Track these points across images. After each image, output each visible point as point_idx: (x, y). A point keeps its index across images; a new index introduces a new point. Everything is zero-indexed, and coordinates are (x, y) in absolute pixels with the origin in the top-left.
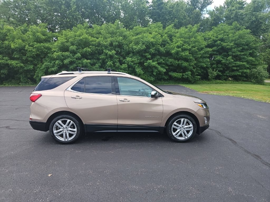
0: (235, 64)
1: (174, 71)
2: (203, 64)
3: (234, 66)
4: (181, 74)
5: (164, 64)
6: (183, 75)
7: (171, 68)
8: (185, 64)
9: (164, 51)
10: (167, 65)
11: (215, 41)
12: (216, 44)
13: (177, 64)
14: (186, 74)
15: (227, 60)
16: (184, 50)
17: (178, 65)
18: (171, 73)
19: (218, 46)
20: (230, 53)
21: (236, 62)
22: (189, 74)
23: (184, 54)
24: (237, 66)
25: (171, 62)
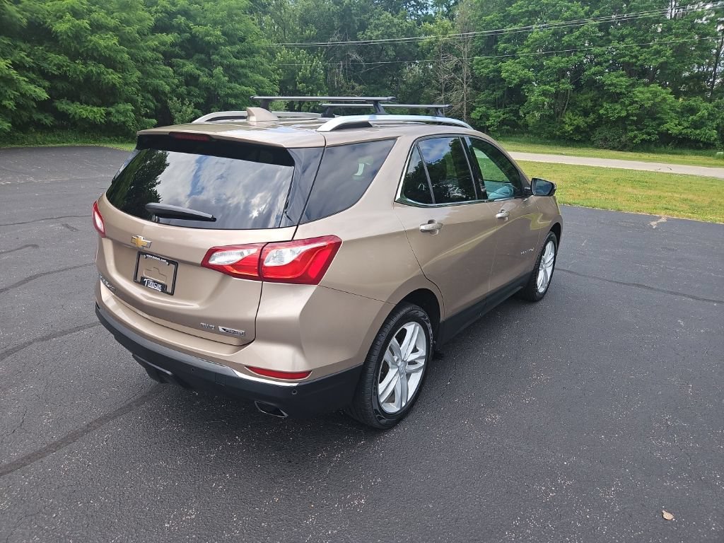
0: (230, 88)
1: (73, 98)
2: (158, 81)
3: (228, 95)
4: (102, 110)
5: (31, 69)
6: (108, 114)
7: (60, 85)
8: (113, 77)
9: (25, 21)
10: (44, 74)
11: (172, 15)
12: (174, 23)
13: (81, 71)
14: (118, 112)
15: (211, 76)
16: (97, 27)
17: (88, 77)
18: (63, 105)
19: (179, 29)
20: (215, 57)
21: (233, 85)
22: (128, 110)
23: (101, 42)
24: (236, 96)
25: (59, 67)
